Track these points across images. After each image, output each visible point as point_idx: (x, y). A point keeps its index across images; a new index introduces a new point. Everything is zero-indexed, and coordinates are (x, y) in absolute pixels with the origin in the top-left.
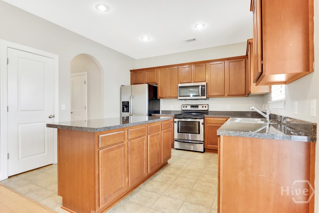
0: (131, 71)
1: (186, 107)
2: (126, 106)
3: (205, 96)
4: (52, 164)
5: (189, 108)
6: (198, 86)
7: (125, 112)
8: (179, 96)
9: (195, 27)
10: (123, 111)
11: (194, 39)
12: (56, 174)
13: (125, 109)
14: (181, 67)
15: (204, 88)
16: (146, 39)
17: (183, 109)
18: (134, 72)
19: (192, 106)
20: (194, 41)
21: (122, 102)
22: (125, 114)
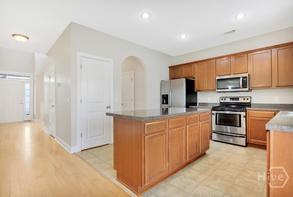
0: (170, 67)
1: (225, 99)
2: (165, 99)
3: (247, 88)
4: (108, 144)
5: (228, 100)
6: (239, 78)
7: (165, 104)
8: (217, 89)
9: (235, 18)
10: (163, 103)
11: (234, 31)
12: (113, 152)
13: (165, 101)
14: (219, 60)
15: (246, 79)
16: (183, 37)
17: (222, 101)
18: (173, 68)
19: (232, 99)
20: (234, 33)
21: (162, 95)
22: (165, 106)
